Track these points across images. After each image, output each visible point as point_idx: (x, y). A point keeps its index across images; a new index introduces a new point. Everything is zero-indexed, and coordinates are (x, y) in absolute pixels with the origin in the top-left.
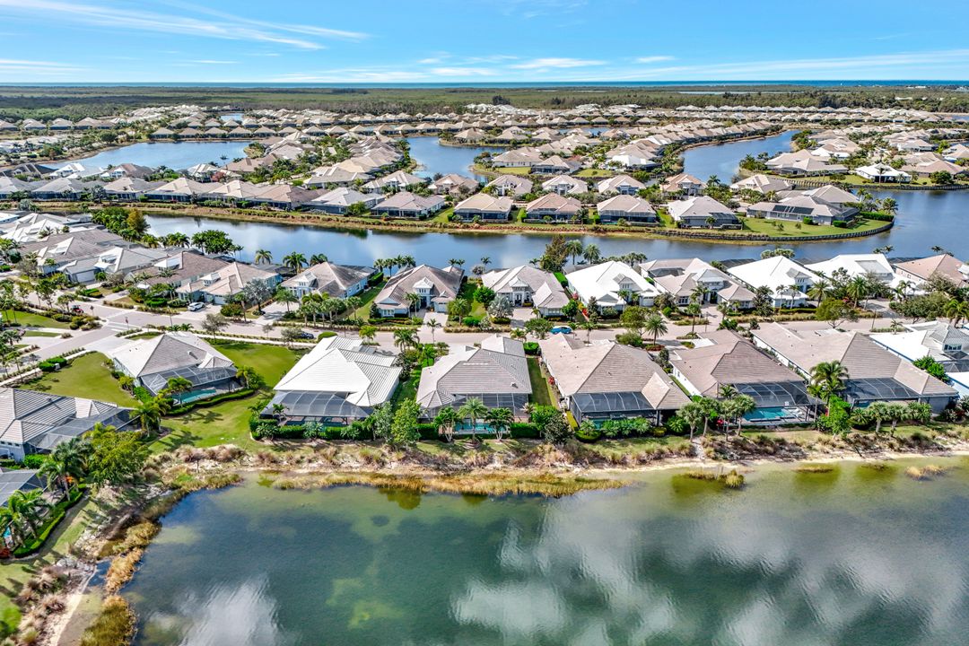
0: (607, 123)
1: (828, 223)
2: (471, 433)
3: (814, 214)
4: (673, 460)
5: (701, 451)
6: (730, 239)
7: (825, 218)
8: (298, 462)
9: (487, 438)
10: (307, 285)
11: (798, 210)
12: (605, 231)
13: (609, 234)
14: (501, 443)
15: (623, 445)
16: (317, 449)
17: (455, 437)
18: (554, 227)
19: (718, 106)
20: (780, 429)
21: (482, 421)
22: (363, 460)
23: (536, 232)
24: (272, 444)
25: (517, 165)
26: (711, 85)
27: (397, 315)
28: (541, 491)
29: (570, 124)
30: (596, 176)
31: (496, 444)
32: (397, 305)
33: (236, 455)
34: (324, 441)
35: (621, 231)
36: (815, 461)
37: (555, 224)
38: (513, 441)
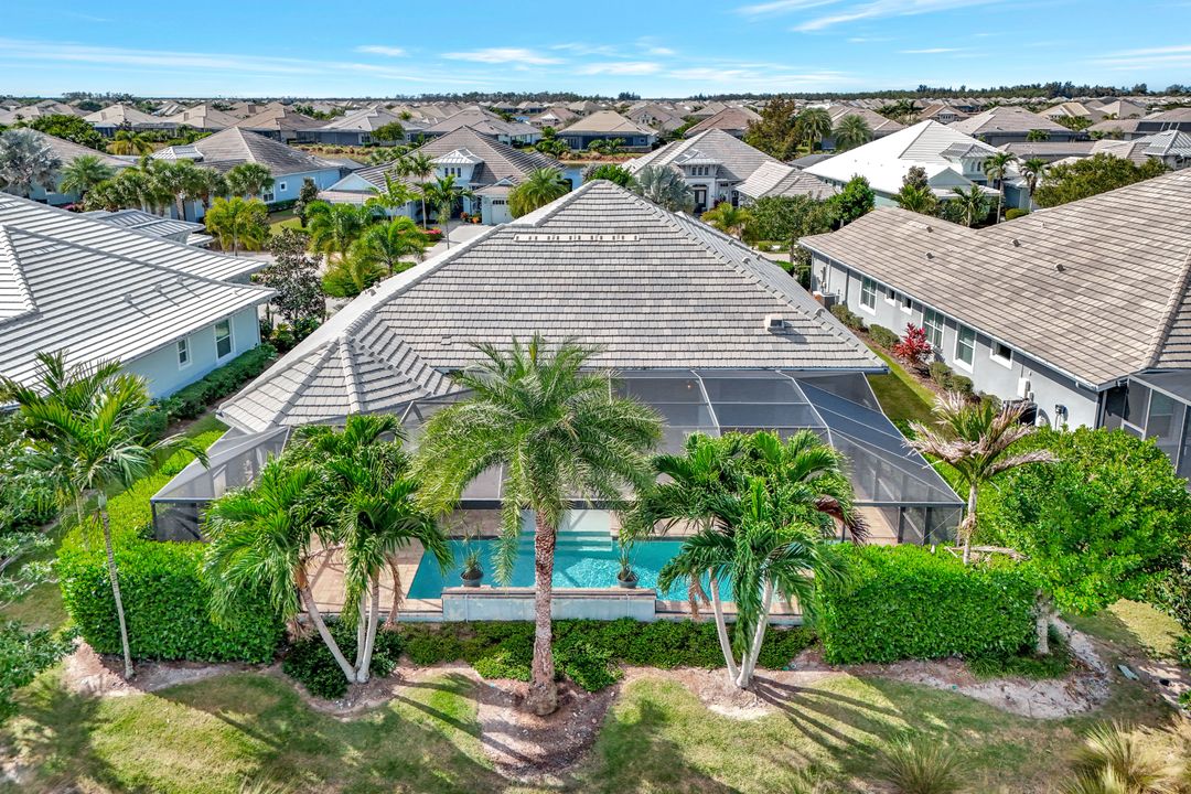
2: (527, 611)
9: (645, 659)
14: (755, 712)
17: (397, 645)
21: (599, 524)
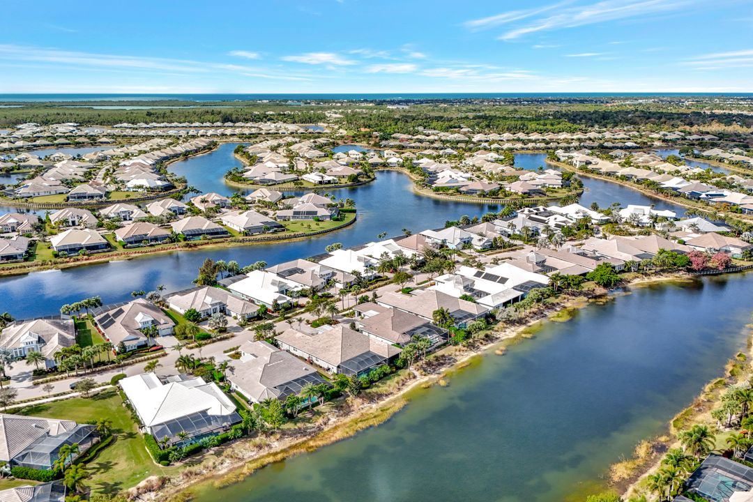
0: (70, 144)
1: (328, 219)
3: (319, 214)
4: (409, 383)
5: (417, 373)
6: (283, 239)
7: (326, 216)
8: (214, 468)
9: (315, 407)
10: (34, 343)
11: (309, 213)
12: (195, 245)
13: (200, 247)
14: (325, 407)
15: (383, 383)
16: (218, 454)
18: (153, 249)
19: (146, 123)
20: (437, 350)
22: (256, 449)
23: (141, 254)
24: (182, 464)
25: (43, 194)
26: (114, 100)
27: (139, 347)
28: (371, 423)
29: (35, 146)
30: (129, 198)
31: (322, 407)
32: (138, 339)
33: (164, 482)
34: (217, 448)
35: (207, 244)
36: (462, 361)
37: (152, 246)
38: (329, 403)
